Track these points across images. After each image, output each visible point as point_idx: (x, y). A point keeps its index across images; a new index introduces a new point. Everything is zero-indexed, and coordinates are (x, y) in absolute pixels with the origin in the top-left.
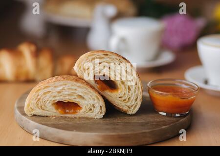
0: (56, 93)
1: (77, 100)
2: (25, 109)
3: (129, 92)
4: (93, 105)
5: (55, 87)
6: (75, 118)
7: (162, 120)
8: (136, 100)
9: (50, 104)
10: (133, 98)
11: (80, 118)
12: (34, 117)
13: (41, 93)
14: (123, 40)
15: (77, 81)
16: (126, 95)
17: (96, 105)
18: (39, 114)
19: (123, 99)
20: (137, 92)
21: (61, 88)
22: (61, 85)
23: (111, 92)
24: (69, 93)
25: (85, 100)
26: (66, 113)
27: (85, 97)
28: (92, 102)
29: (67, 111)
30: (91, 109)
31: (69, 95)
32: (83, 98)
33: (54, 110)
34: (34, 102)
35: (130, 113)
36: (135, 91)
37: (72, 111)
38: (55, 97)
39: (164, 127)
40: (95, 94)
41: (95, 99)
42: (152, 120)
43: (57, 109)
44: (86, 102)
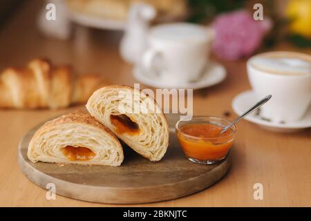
0: (64, 137)
1: (89, 145)
2: (29, 155)
3: (152, 135)
4: (109, 151)
5: (63, 130)
6: (88, 165)
7: (191, 169)
8: (161, 144)
9: (58, 149)
10: (158, 142)
11: (93, 165)
12: (39, 164)
13: (46, 136)
14: (159, 55)
15: (88, 122)
16: (149, 138)
17: (112, 151)
18: (45, 161)
19: (145, 143)
20: (162, 135)
21: (70, 131)
22: (70, 128)
23: (131, 135)
24: (80, 137)
25: (99, 145)
26: (76, 159)
27: (100, 142)
28: (107, 147)
29: (78, 157)
30: (106, 156)
31: (80, 139)
32: (97, 143)
33: (63, 157)
34: (38, 146)
35: (153, 159)
36: (160, 134)
37: (84, 157)
38: (63, 141)
39: (191, 179)
40: (110, 139)
41: (111, 143)
42: (179, 169)
43: (66, 154)
44: (100, 147)
